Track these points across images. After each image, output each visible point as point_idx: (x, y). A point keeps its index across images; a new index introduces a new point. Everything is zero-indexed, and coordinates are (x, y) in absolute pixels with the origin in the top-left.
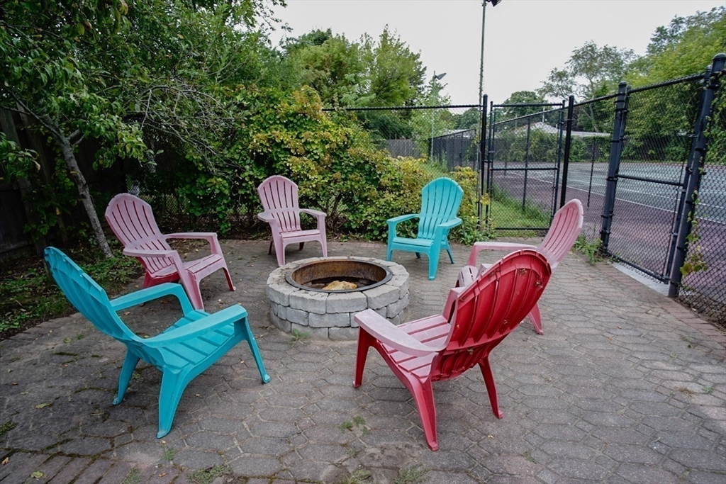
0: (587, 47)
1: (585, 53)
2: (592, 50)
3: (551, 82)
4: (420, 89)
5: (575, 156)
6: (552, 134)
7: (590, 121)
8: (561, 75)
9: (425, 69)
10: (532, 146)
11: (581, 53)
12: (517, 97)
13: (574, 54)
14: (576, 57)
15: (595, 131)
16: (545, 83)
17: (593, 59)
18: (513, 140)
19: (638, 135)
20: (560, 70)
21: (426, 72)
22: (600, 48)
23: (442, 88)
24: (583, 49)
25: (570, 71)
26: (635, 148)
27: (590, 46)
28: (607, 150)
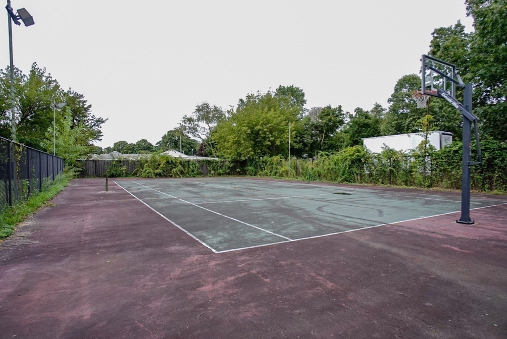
0: (204, 105)
1: (203, 108)
2: (208, 107)
3: (183, 123)
4: (85, 121)
5: (192, 173)
6: (176, 158)
7: (211, 150)
8: (190, 120)
9: (90, 106)
10: (161, 166)
11: (201, 108)
12: (171, 134)
13: (197, 108)
14: (198, 110)
15: (214, 157)
16: (180, 124)
17: (208, 113)
18: (147, 161)
19: (230, 160)
20: (188, 116)
21: (91, 109)
22: (211, 106)
23: (103, 122)
24: (201, 105)
25: (195, 118)
26: (229, 168)
27: (206, 104)
28: (213, 169)
